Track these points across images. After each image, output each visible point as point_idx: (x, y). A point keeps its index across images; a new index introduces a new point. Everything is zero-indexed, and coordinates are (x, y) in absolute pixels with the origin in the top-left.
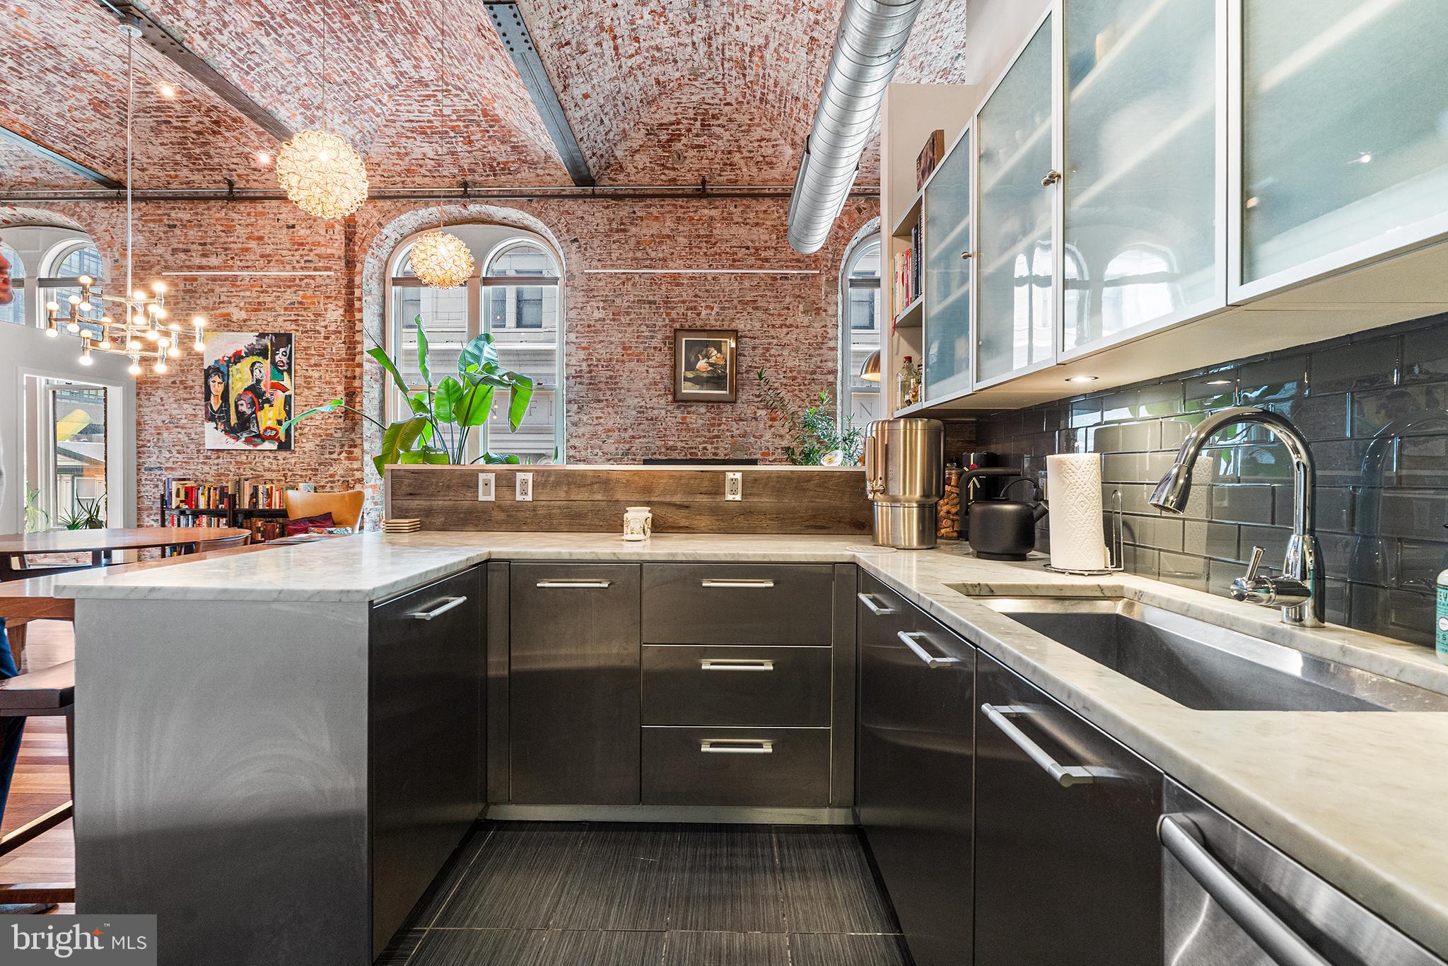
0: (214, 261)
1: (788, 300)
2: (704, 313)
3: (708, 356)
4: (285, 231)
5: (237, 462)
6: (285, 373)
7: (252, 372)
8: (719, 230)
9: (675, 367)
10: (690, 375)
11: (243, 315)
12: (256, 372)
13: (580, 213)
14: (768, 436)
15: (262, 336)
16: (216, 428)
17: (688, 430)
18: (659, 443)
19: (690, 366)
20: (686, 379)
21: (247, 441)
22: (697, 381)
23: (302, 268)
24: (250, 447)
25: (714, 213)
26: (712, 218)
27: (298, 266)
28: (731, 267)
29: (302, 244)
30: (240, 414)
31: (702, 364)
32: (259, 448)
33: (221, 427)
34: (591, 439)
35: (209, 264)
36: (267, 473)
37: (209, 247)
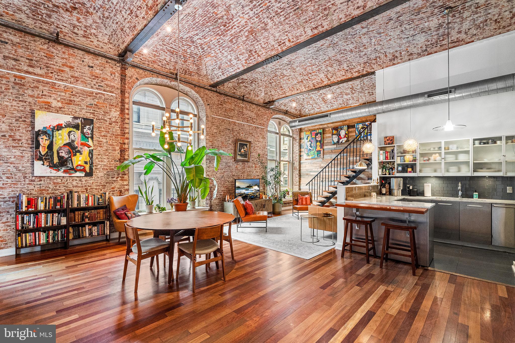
0: (37, 71)
1: (259, 134)
2: (241, 135)
3: (244, 148)
4: (87, 68)
5: (54, 183)
6: (89, 139)
7: (69, 136)
8: (245, 111)
9: (235, 150)
10: (239, 153)
11: (60, 105)
12: (72, 136)
13: (210, 96)
14: (255, 172)
15: (75, 118)
16: (43, 164)
17: (238, 170)
18: (231, 174)
19: (240, 151)
20: (239, 155)
21: (65, 172)
22: (241, 155)
23: (97, 88)
24: (68, 175)
25: (243, 106)
26: (243, 107)
27: (94, 87)
28: (247, 122)
29: (97, 77)
30: (60, 158)
31: (242, 150)
32: (73, 175)
33: (46, 163)
34: (213, 172)
35: (34, 72)
36: (75, 188)
37: (34, 62)
